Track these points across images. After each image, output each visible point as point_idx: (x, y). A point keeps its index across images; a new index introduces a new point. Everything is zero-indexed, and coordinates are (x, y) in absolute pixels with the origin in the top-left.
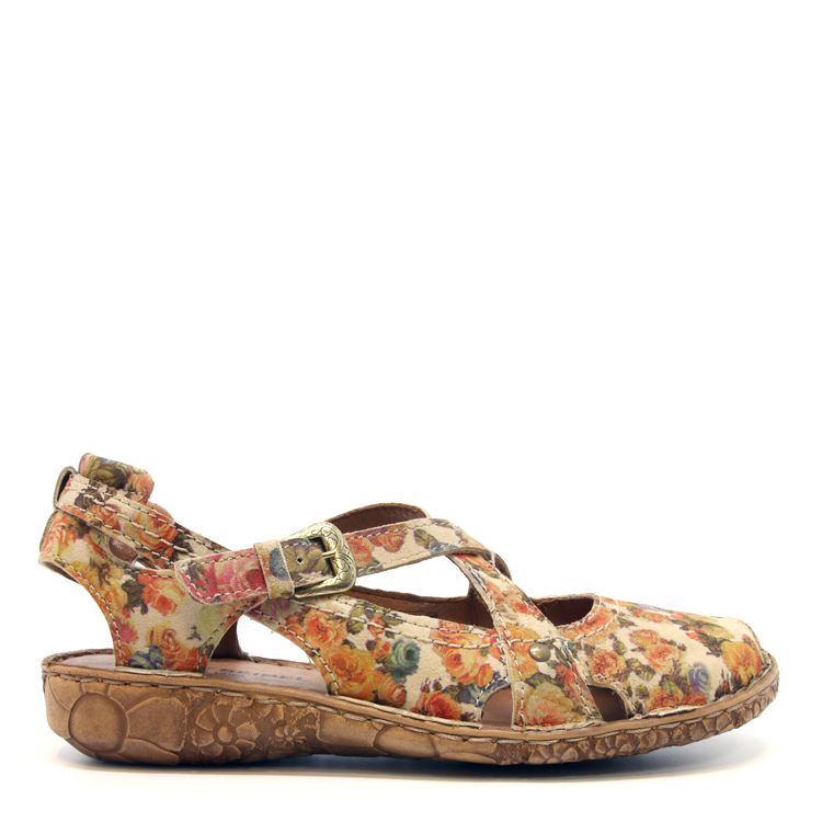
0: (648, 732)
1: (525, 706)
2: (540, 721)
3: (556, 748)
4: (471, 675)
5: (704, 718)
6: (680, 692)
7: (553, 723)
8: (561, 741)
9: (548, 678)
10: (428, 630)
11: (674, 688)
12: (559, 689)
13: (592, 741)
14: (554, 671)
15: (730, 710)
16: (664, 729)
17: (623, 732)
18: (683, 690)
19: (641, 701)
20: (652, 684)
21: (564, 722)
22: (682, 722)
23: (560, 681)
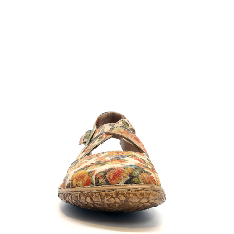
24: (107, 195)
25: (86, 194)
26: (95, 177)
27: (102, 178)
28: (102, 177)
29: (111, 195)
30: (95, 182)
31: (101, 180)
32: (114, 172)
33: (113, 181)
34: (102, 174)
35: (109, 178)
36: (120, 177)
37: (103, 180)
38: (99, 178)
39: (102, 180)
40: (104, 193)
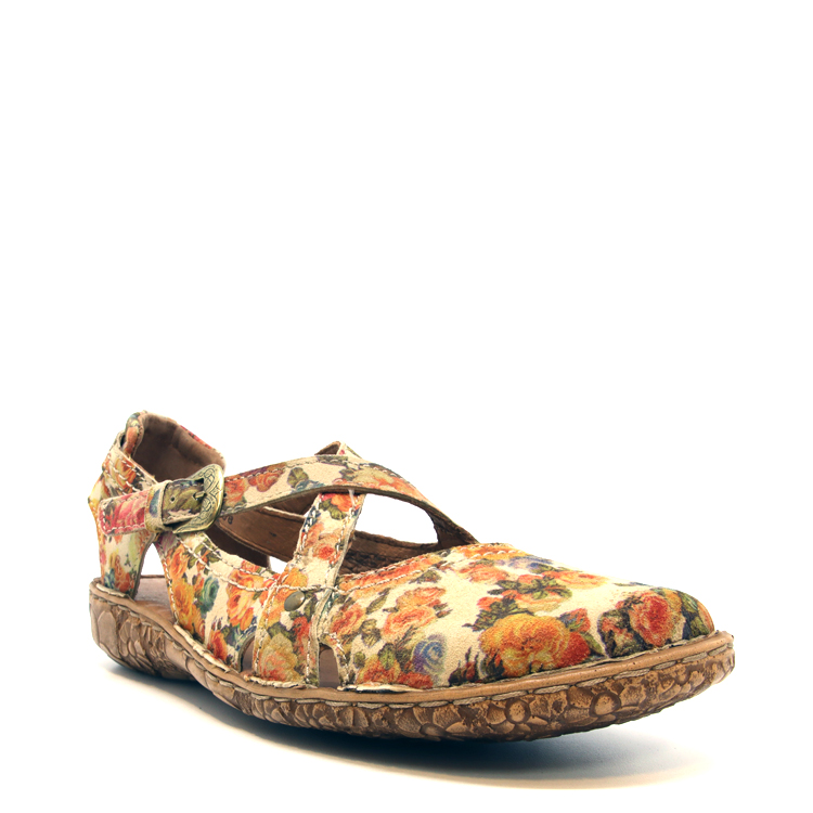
0: (345, 708)
1: (260, 655)
2: (268, 674)
3: (265, 704)
4: (239, 618)
5: (417, 705)
6: (397, 667)
7: (277, 679)
8: (271, 698)
9: (283, 628)
10: (231, 569)
11: (392, 661)
12: (289, 643)
13: (292, 704)
14: (292, 622)
15: (457, 703)
16: (363, 708)
17: (321, 701)
18: (402, 665)
19: (355, 670)
20: (371, 652)
21: (283, 680)
22: (387, 704)
23: (294, 634)
24: (663, 679)
25: (596, 690)
26: (599, 631)
27: (621, 632)
28: (621, 629)
29: (674, 676)
30: (603, 648)
31: (621, 639)
32: (645, 608)
33: (655, 637)
34: (617, 619)
35: (641, 627)
36: (667, 621)
37: (627, 635)
38: (611, 633)
39: (622, 637)
40: (655, 674)
